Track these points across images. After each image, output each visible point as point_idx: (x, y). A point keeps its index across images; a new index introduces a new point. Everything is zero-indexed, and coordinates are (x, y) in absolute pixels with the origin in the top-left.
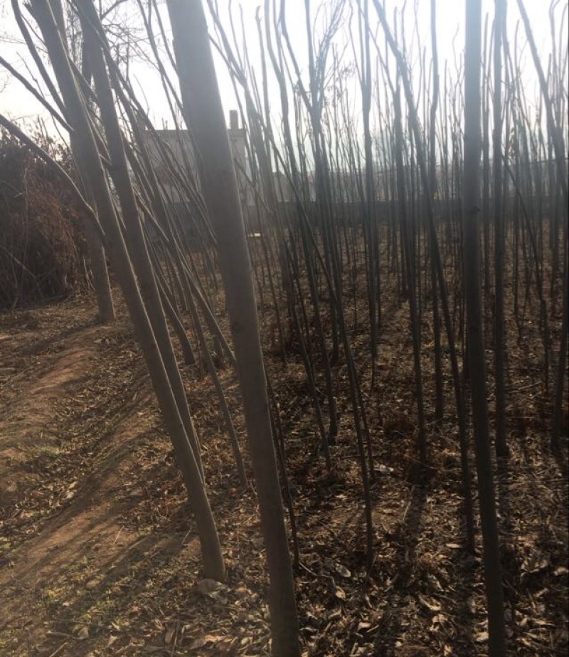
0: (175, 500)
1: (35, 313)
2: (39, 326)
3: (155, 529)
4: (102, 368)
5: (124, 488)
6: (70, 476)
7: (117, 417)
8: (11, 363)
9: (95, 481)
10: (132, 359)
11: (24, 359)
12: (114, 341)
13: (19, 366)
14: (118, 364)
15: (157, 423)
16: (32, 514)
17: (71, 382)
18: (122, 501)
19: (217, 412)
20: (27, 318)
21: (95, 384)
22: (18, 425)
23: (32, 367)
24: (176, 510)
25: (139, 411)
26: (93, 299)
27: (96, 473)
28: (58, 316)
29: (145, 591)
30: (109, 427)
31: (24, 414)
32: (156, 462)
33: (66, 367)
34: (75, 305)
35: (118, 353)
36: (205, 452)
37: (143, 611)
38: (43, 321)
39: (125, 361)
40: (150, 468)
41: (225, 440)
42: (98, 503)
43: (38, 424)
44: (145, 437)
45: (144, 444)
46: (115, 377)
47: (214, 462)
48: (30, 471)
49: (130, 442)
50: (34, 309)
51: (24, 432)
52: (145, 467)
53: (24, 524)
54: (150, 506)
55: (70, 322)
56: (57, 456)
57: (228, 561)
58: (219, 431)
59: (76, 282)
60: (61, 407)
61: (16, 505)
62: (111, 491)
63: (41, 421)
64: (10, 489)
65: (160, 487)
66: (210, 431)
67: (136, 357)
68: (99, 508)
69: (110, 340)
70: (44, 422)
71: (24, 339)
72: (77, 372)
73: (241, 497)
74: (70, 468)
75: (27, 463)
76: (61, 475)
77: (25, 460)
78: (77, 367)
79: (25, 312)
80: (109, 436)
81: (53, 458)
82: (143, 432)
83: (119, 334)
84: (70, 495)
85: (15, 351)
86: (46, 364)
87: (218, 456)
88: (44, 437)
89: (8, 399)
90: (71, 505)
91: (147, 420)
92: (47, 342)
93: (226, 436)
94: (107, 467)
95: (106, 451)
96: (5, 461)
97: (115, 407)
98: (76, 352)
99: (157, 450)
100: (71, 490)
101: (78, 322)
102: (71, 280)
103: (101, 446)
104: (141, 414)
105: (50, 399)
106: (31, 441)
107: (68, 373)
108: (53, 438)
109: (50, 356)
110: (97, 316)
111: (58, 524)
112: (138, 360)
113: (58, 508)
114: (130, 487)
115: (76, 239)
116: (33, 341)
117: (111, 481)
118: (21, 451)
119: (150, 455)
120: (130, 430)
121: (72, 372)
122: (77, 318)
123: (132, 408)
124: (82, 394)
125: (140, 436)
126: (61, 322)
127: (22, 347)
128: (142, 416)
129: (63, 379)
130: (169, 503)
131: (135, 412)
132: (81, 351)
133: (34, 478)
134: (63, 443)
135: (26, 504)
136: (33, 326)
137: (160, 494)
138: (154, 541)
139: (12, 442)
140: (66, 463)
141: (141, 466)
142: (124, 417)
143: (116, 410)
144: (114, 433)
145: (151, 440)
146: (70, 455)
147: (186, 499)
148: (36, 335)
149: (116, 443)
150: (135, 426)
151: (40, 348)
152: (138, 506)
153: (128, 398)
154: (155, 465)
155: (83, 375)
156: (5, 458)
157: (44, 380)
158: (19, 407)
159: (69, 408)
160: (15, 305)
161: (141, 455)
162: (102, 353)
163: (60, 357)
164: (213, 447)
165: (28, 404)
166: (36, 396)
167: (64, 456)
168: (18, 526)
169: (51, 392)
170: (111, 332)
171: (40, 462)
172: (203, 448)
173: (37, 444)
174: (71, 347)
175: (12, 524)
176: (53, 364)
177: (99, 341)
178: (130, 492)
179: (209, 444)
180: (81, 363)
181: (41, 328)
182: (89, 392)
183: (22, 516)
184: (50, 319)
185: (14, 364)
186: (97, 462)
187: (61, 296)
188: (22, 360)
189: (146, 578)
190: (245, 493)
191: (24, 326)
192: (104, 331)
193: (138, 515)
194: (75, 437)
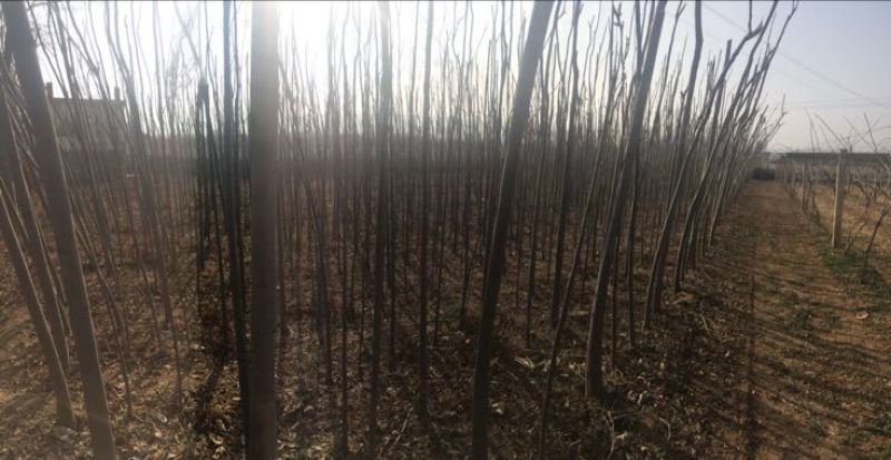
3: (29, 391)
5: (10, 361)
18: (7, 370)
29: (14, 436)
37: (10, 452)
40: (31, 345)
49: (18, 326)
52: (27, 345)
54: (27, 374)
57: (78, 413)
65: (37, 360)
114: (14, 359)
130: (42, 371)
137: (36, 365)
141: (24, 344)
152: (18, 374)
161: (25, 336)
178: (13, 364)
189: (15, 427)
193: (18, 381)
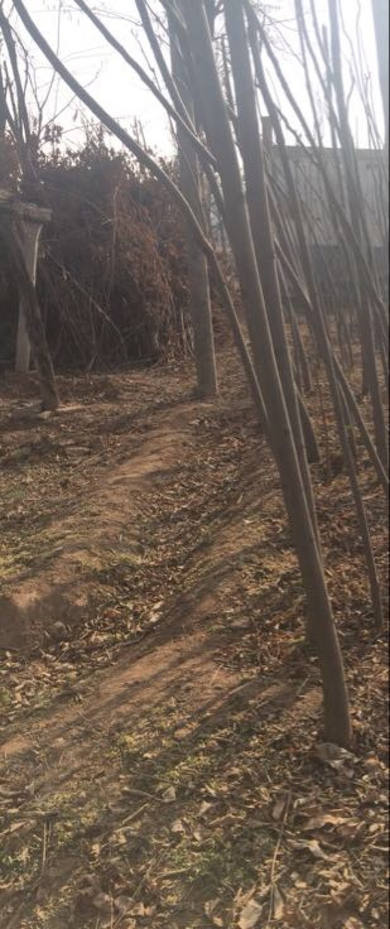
0: (288, 637)
1: (115, 379)
2: (119, 397)
3: (262, 672)
4: (199, 458)
5: (224, 616)
6: (153, 594)
7: (216, 523)
8: (84, 442)
9: (188, 602)
10: (237, 450)
11: (101, 437)
12: (215, 424)
13: (94, 447)
14: (219, 455)
15: (267, 535)
16: (105, 637)
17: (159, 472)
18: (220, 632)
19: (346, 529)
20: (105, 384)
21: (188, 477)
22: (92, 521)
23: (109, 449)
24: (290, 651)
25: (246, 517)
26: (190, 367)
27: (188, 592)
28: (144, 385)
29: (249, 749)
30: (207, 536)
31: (99, 508)
32: (266, 586)
33: (153, 453)
34: (166, 372)
35: (219, 440)
36: (329, 579)
37: (246, 775)
38: (125, 390)
39: (228, 451)
40: (258, 593)
41: (356, 566)
42: (190, 631)
43: (117, 523)
44: (251, 552)
45: (251, 562)
46: (215, 470)
47: (339, 593)
48: (104, 582)
49: (234, 558)
50: (114, 373)
51: (100, 531)
52: (251, 592)
53: (96, 649)
54: (256, 643)
55: (159, 394)
56: (140, 567)
57: (356, 723)
58: (349, 554)
59: (169, 343)
60: (146, 504)
61: (86, 625)
62: (207, 618)
63: (119, 519)
64: (81, 602)
65: (270, 619)
66: (335, 552)
67: (242, 447)
68: (191, 638)
69: (209, 422)
70: (123, 521)
71: (100, 412)
72: (167, 460)
73: (374, 643)
74: (154, 584)
75: (101, 571)
76: (144, 591)
77: (99, 568)
78: (167, 454)
79: (103, 376)
80: (205, 546)
81: (133, 569)
82: (249, 545)
83: (223, 414)
84: (154, 618)
85: (89, 426)
86: (127, 446)
87: (346, 586)
88: (123, 540)
89: (80, 487)
90: (154, 631)
91: (255, 531)
92: (131, 418)
93: (357, 561)
94: (203, 586)
95: (202, 566)
96: (74, 566)
97: (214, 510)
98: (166, 434)
99: (266, 570)
100: (156, 611)
101: (169, 395)
102: (163, 340)
103: (195, 559)
104: (247, 522)
105: (132, 492)
106: (108, 544)
107: (157, 460)
108: (134, 543)
109: (133, 437)
110: (194, 389)
111: (138, 653)
112: (245, 452)
113: (138, 633)
114: (231, 614)
115: (173, 285)
116: (112, 415)
117: (208, 605)
118: (95, 555)
119: (258, 576)
120: (234, 542)
121: (161, 459)
122: (168, 390)
123: (235, 513)
124: (172, 490)
125: (246, 551)
126: (147, 393)
127: (98, 422)
128: (248, 525)
129: (149, 467)
130: (281, 640)
131: (240, 520)
132: (173, 433)
133: (108, 592)
134: (147, 550)
135: (99, 624)
136: (113, 396)
137: (270, 628)
138: (263, 687)
139: (83, 544)
140: (149, 576)
141: (246, 590)
142: (225, 524)
143: (216, 514)
144: (212, 544)
145: (261, 556)
146: (155, 567)
147: (303, 638)
148: (116, 408)
149: (216, 556)
150: (239, 538)
151: (121, 425)
152: (241, 640)
153: (231, 500)
154: (264, 590)
155: (175, 466)
156: (73, 563)
157: (125, 467)
158: (93, 499)
159: (155, 506)
160: (90, 366)
161: (246, 575)
162: (198, 438)
163: (146, 440)
164: (340, 574)
165: (104, 497)
166: (114, 487)
167: (148, 567)
168: (88, 651)
169: (133, 483)
170: (212, 412)
171: (118, 571)
172: (327, 574)
173: (116, 548)
174: (160, 427)
175: (80, 648)
176: (137, 447)
177: (196, 422)
178: (230, 621)
179: (336, 570)
180: (172, 449)
181: (123, 400)
182: (181, 488)
183: (93, 638)
184: (135, 389)
185: (87, 444)
186: (190, 580)
187: (149, 360)
188: (98, 439)
189: (250, 733)
190: (380, 637)
191: (101, 395)
192: (202, 409)
193: (241, 652)
194: (161, 544)
